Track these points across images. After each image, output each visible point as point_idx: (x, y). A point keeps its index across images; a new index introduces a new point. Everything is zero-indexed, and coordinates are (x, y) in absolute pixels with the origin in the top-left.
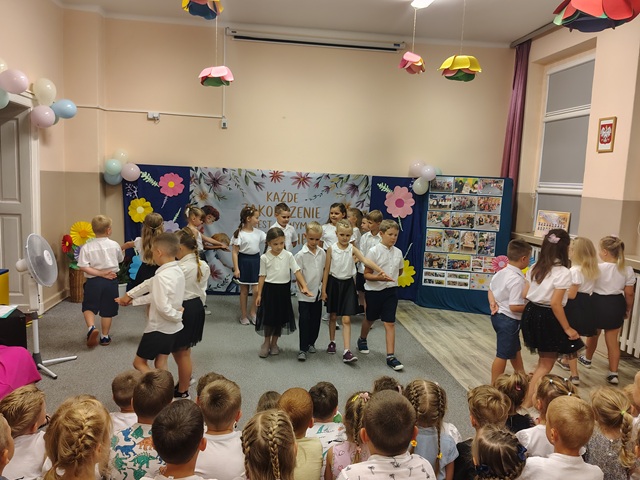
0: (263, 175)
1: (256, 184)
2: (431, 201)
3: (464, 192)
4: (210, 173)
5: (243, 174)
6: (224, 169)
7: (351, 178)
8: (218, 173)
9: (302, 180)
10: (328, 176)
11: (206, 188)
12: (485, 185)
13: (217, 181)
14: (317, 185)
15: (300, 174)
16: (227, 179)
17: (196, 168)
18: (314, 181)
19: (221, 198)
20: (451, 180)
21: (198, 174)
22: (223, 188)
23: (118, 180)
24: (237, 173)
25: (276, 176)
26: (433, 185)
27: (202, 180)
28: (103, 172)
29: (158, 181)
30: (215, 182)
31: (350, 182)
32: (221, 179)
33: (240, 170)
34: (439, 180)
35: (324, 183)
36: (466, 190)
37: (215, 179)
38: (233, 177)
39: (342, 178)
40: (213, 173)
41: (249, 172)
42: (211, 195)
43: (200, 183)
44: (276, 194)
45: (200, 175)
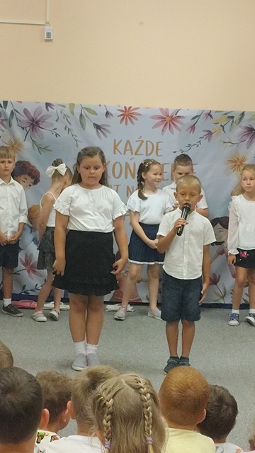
0: (107, 114)
1: (98, 127)
4: (26, 111)
5: (77, 111)
6: (48, 105)
7: (246, 117)
8: (38, 111)
9: (169, 120)
10: (209, 114)
11: (20, 134)
13: (37, 122)
14: (193, 127)
15: (166, 112)
16: (51, 120)
17: (5, 103)
18: (188, 122)
19: (42, 149)
21: (8, 111)
22: (46, 133)
24: (67, 111)
25: (128, 115)
27: (14, 122)
30: (34, 124)
31: (245, 123)
32: (43, 119)
33: (72, 106)
35: (203, 125)
37: (33, 120)
38: (61, 116)
39: (232, 117)
40: (31, 110)
41: (87, 109)
42: (27, 144)
43: (10, 125)
44: (128, 142)
45: (12, 112)
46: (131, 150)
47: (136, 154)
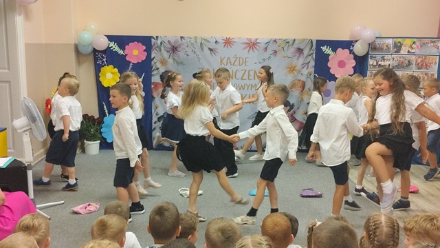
0: (216, 42)
1: (211, 50)
2: (371, 62)
3: (402, 52)
4: (169, 41)
5: (199, 41)
6: (182, 37)
7: (296, 42)
8: (176, 41)
9: (252, 45)
10: (275, 41)
11: (166, 55)
12: (423, 45)
13: (176, 48)
14: (266, 49)
15: (250, 40)
16: (185, 46)
17: (157, 37)
18: (263, 46)
19: (179, 63)
20: (390, 41)
21: (159, 42)
22: (181, 54)
23: (90, 50)
24: (193, 41)
25: (228, 42)
26: (373, 47)
27: (162, 48)
28: (77, 42)
29: (124, 49)
30: (174, 49)
31: (296, 46)
32: (180, 46)
33: (196, 38)
34: (378, 42)
35: (272, 47)
36: (404, 51)
37: (173, 47)
38: (190, 44)
39: (288, 42)
40: (172, 41)
41: (205, 40)
42: (171, 61)
43: (160, 50)
44: (229, 58)
45: (161, 43)
46: (230, 62)
47: (234, 65)
